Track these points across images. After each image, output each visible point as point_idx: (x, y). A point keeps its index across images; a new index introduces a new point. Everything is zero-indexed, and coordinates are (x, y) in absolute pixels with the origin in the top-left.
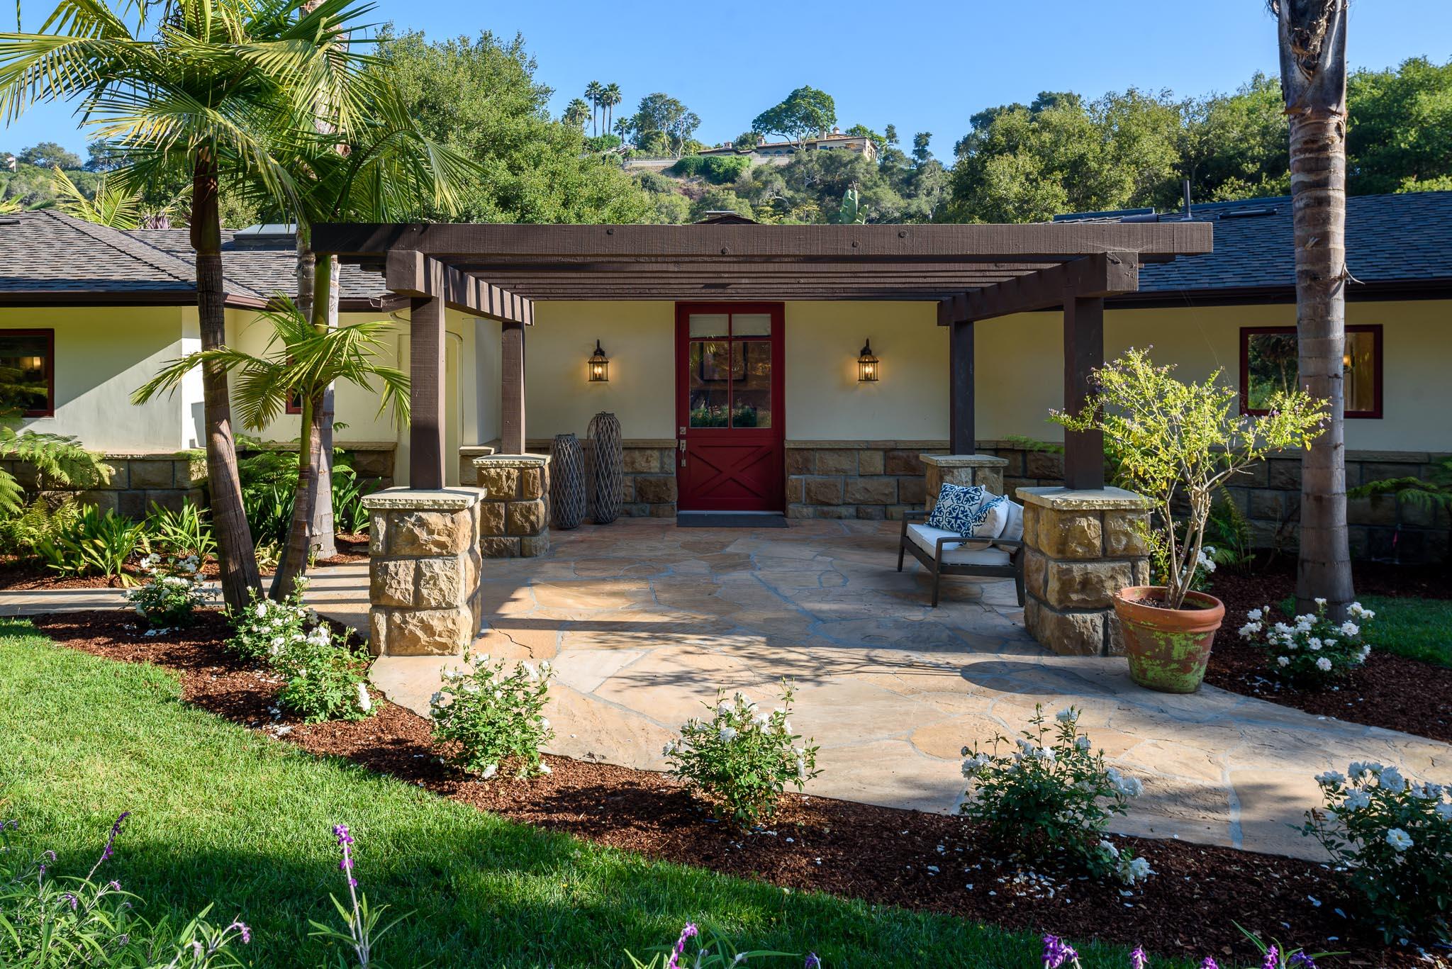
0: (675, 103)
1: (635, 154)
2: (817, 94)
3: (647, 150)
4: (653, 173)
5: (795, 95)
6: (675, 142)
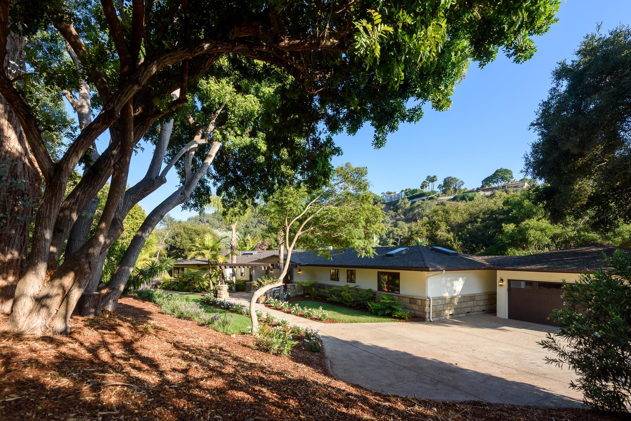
0: (455, 178)
1: (441, 195)
2: (505, 170)
3: (445, 194)
4: (445, 201)
5: (497, 171)
6: (455, 190)
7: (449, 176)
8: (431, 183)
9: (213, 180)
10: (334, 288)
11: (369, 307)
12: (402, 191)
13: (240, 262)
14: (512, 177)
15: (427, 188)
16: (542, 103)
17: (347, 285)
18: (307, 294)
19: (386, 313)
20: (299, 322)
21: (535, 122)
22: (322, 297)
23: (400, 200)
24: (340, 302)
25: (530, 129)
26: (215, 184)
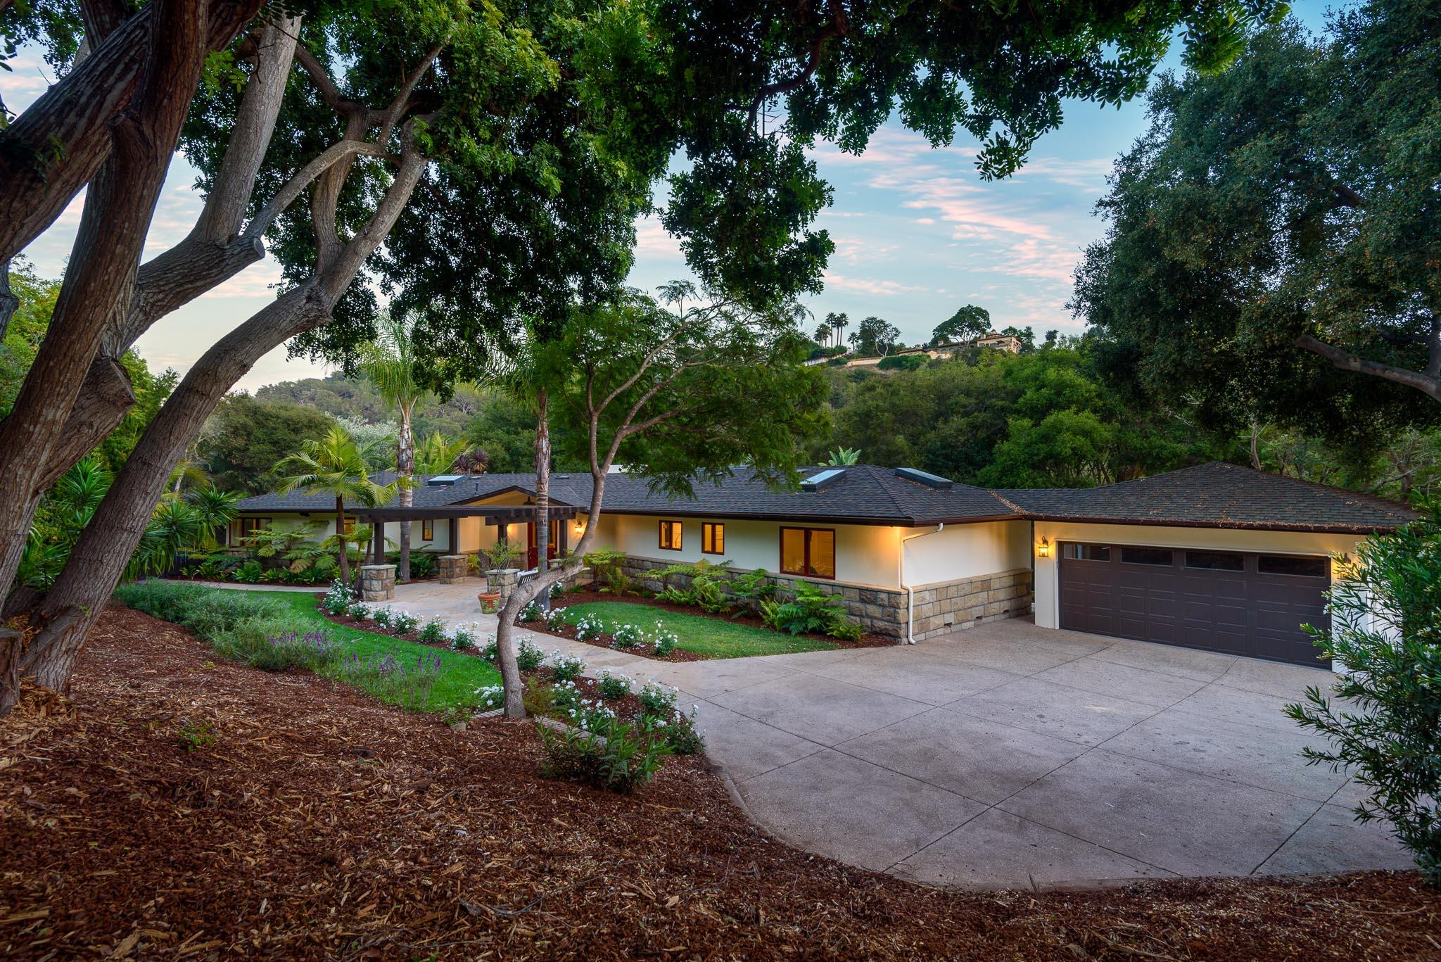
1: (855, 356)
3: (864, 353)
4: (865, 369)
5: (962, 311)
6: (883, 347)
7: (870, 316)
8: (835, 330)
9: (380, 276)
10: (672, 569)
11: (765, 613)
13: (422, 505)
14: (989, 325)
15: (829, 339)
16: (1120, 158)
17: (704, 561)
18: (604, 584)
19: (810, 626)
20: (605, 663)
21: (1107, 199)
22: (640, 590)
24: (687, 603)
25: (1096, 213)
26: (386, 288)
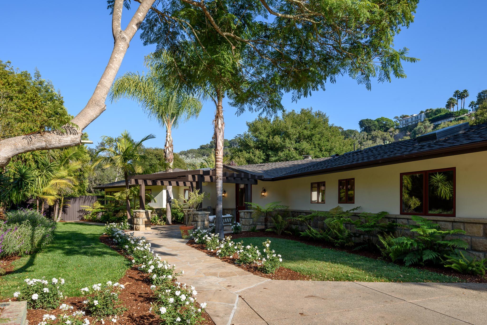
7: (485, 89)
8: (460, 100)
11: (382, 246)
12: (422, 112)
15: (456, 107)
17: (338, 208)
18: (270, 227)
23: (419, 123)
